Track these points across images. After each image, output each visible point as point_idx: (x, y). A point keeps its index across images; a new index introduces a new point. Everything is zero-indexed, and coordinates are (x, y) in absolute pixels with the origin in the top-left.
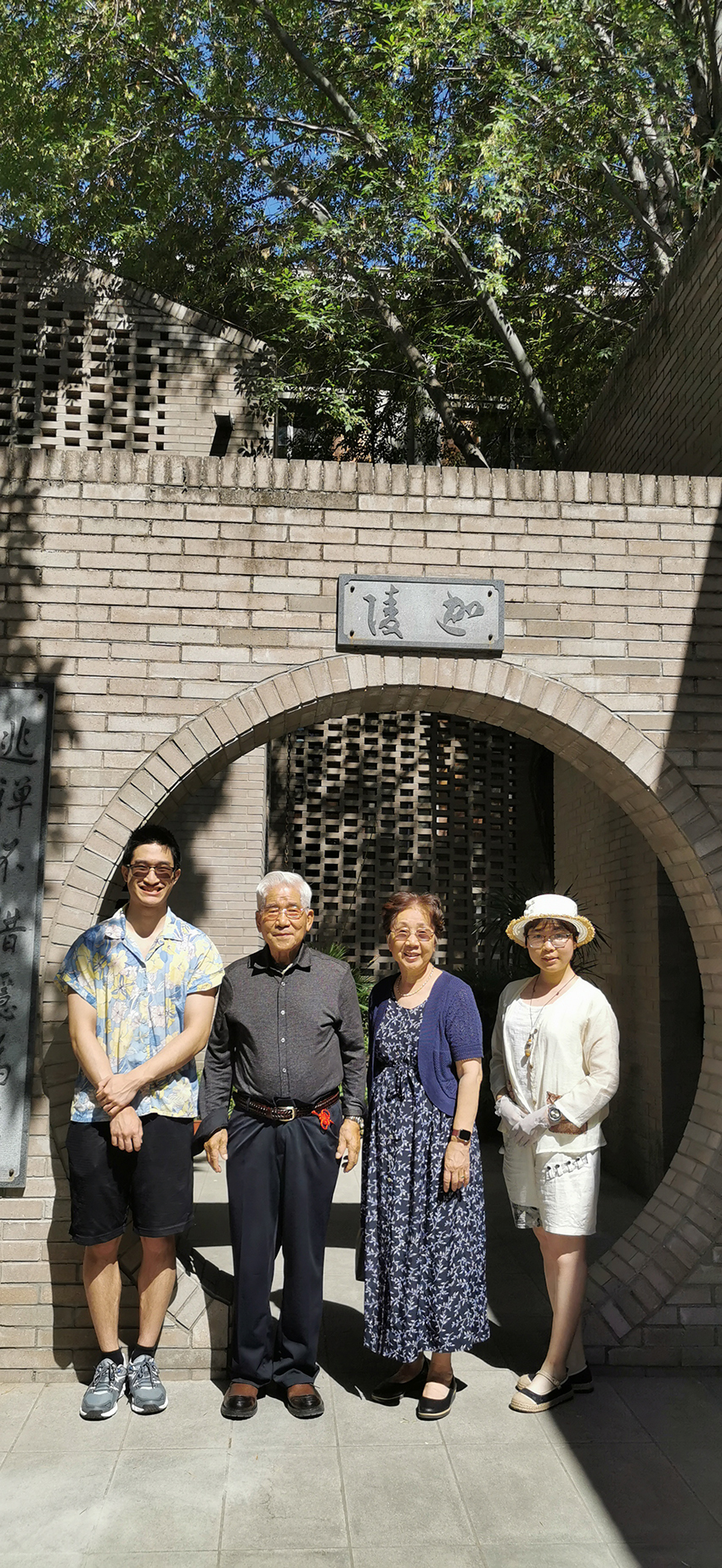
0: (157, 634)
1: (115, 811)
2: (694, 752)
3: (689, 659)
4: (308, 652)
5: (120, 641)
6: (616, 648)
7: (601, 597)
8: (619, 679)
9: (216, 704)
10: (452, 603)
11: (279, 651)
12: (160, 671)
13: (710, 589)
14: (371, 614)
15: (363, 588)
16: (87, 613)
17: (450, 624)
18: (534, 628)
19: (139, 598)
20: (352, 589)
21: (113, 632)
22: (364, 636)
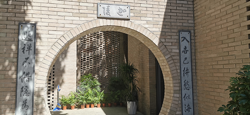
0: (59, 14)
1: (51, 51)
2: (165, 39)
3: (164, 22)
4: (91, 18)
5: (51, 15)
6: (151, 19)
7: (148, 9)
8: (151, 25)
9: (72, 29)
10: (120, 9)
11: (85, 18)
13: (168, 8)
14: (104, 11)
15: (103, 6)
16: (43, 9)
17: (120, 13)
18: (136, 15)
19: (55, 6)
20: (100, 6)
21: (49, 13)
22: (103, 15)
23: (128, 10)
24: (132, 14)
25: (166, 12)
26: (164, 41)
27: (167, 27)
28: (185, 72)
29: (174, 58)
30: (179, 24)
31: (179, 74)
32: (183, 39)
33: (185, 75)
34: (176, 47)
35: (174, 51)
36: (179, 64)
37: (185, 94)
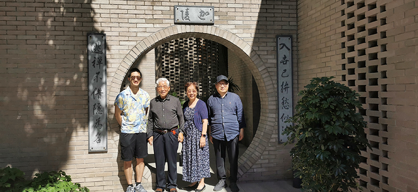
0: (130, 21)
1: (123, 64)
2: (258, 47)
3: (257, 25)
4: (167, 24)
5: (122, 23)
6: (241, 23)
7: (237, 10)
8: (241, 30)
9: (146, 38)
10: (202, 12)
11: (160, 24)
12: (132, 30)
13: (262, 8)
14: (182, 15)
15: (181, 9)
16: (113, 16)
17: (201, 17)
18: (221, 18)
19: (125, 12)
20: (178, 9)
21: (119, 20)
22: (181, 20)
23: (211, 13)
24: (216, 18)
25: (260, 13)
26: (257, 49)
27: (261, 31)
28: (284, 87)
29: (270, 70)
30: (277, 27)
31: (276, 90)
32: (282, 45)
33: (284, 90)
34: (273, 57)
35: (270, 61)
36: (276, 78)
37: (284, 114)
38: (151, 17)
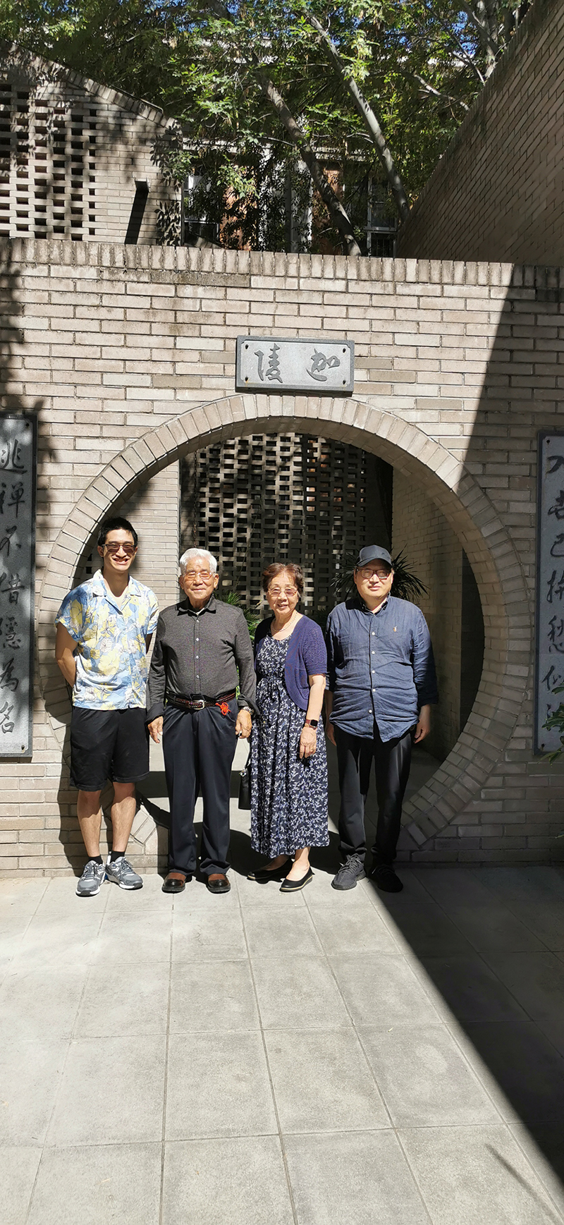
0: (108, 379)
1: (82, 506)
2: (484, 465)
3: (483, 398)
4: (216, 392)
5: (83, 385)
6: (432, 391)
7: (424, 353)
8: (434, 413)
9: (151, 430)
10: (317, 357)
11: (195, 392)
12: (112, 406)
13: (499, 347)
14: (260, 365)
15: (256, 346)
16: (58, 364)
17: (316, 372)
18: (375, 375)
19: (95, 353)
20: (247, 347)
21: (77, 378)
22: (255, 381)
23: (345, 359)
24: (360, 375)
25: (491, 363)
26: (480, 472)
27: (492, 418)
28: (556, 588)
29: (515, 534)
30: (541, 407)
31: (532, 594)
32: (554, 462)
33: (556, 597)
34: (525, 495)
35: (517, 507)
36: (532, 559)
37: (553, 668)
38: (168, 369)
